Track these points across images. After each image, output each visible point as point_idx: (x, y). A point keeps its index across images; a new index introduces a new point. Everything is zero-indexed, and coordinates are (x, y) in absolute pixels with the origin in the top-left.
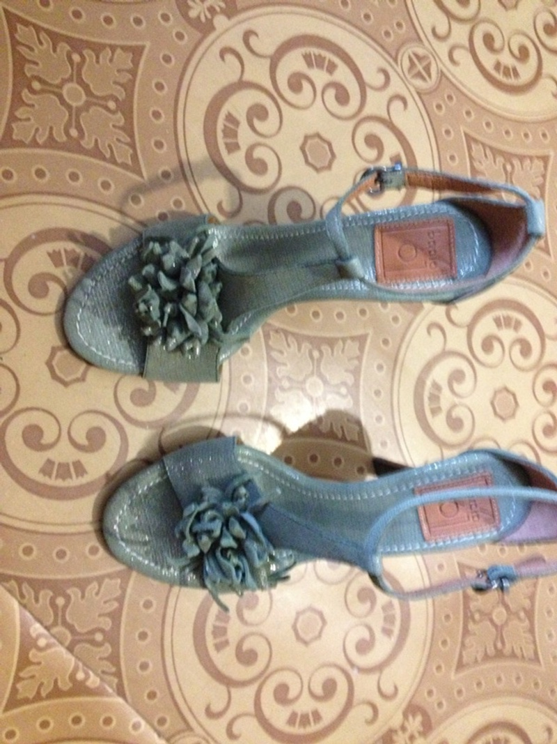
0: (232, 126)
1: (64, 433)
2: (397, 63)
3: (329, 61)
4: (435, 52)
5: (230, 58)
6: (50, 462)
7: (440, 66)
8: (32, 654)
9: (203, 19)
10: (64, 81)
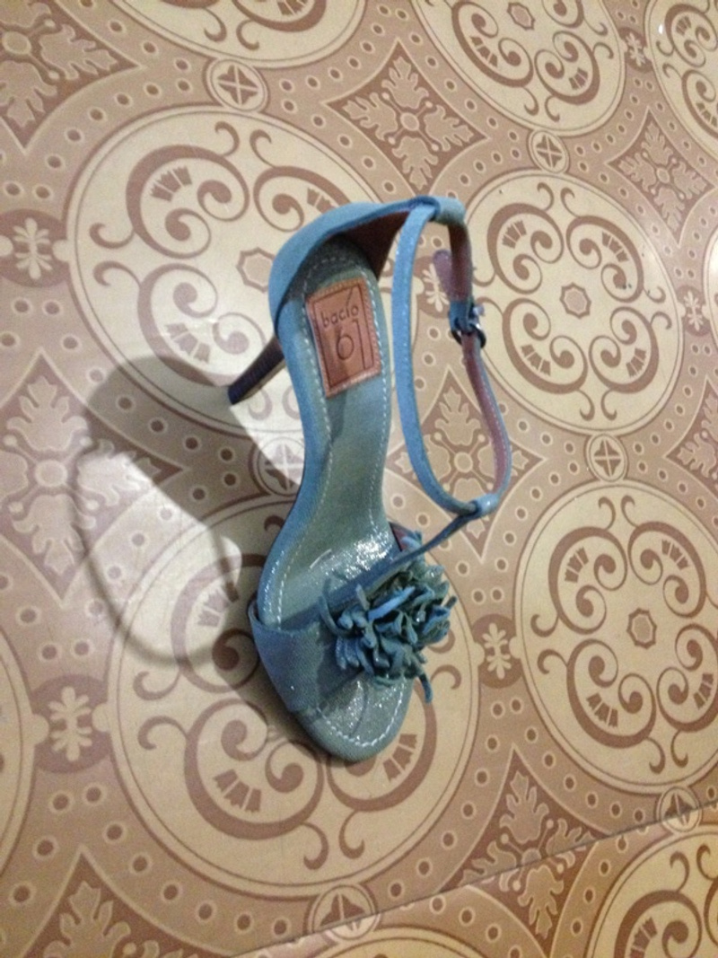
0: (183, 335)
2: (219, 104)
3: (176, 172)
4: (231, 55)
5: (109, 275)
6: (387, 765)
7: (251, 64)
8: (521, 901)
9: (48, 267)
10: (31, 473)
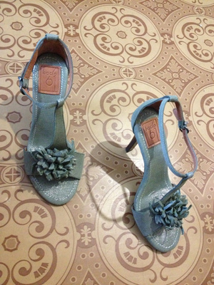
0: (114, 135)
1: (30, 261)
3: (112, 96)
4: (126, 66)
6: (35, 273)
7: (131, 67)
9: (81, 121)
